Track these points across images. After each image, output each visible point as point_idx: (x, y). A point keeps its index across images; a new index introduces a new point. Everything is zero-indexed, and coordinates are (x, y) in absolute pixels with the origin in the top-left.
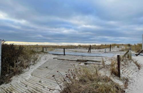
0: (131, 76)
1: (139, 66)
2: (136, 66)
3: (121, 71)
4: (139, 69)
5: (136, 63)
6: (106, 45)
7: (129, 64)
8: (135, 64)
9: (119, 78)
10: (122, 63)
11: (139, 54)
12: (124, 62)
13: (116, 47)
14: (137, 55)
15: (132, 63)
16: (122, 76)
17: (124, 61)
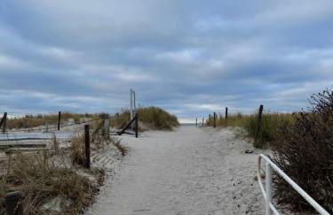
0: (108, 166)
1: (123, 151)
2: (118, 151)
3: (91, 159)
4: (123, 155)
5: (117, 145)
6: (40, 117)
7: (106, 147)
8: (116, 148)
9: (87, 170)
10: (92, 145)
11: (123, 132)
12: (97, 144)
13: (71, 120)
14: (120, 134)
15: (111, 145)
16: (94, 165)
17: (96, 141)
